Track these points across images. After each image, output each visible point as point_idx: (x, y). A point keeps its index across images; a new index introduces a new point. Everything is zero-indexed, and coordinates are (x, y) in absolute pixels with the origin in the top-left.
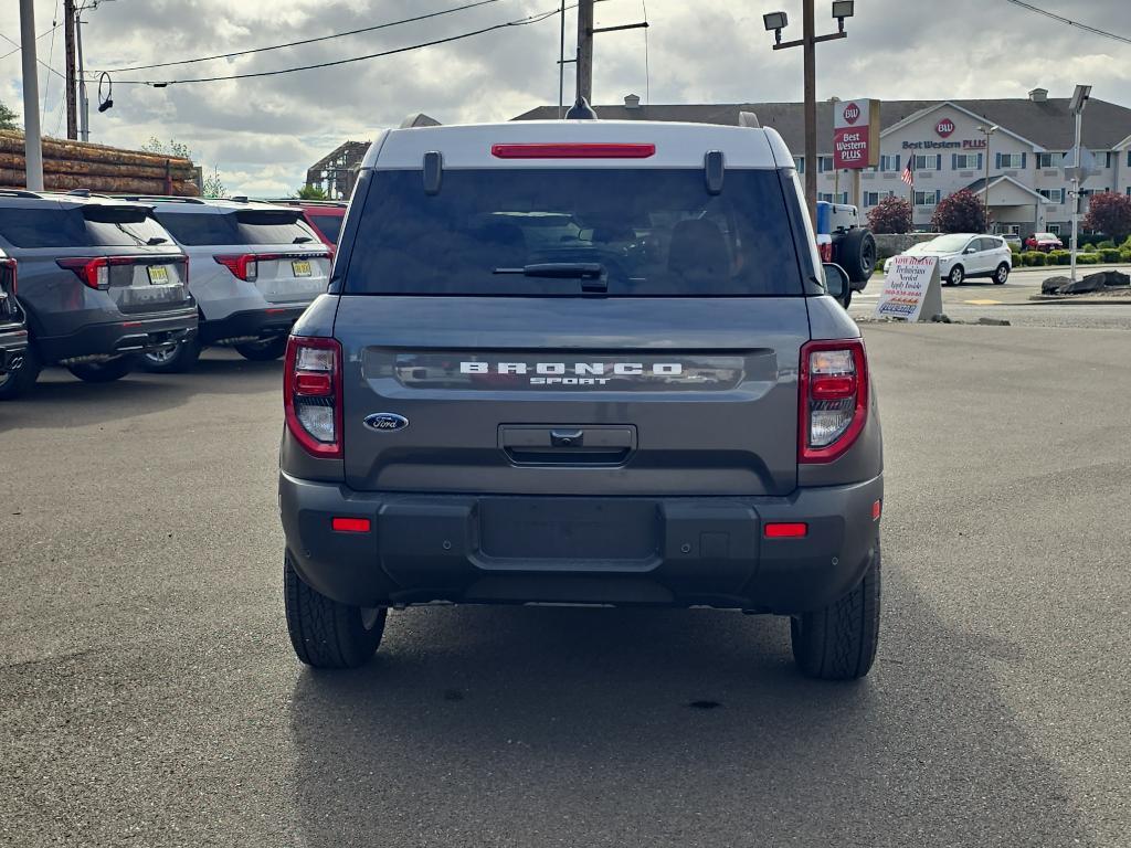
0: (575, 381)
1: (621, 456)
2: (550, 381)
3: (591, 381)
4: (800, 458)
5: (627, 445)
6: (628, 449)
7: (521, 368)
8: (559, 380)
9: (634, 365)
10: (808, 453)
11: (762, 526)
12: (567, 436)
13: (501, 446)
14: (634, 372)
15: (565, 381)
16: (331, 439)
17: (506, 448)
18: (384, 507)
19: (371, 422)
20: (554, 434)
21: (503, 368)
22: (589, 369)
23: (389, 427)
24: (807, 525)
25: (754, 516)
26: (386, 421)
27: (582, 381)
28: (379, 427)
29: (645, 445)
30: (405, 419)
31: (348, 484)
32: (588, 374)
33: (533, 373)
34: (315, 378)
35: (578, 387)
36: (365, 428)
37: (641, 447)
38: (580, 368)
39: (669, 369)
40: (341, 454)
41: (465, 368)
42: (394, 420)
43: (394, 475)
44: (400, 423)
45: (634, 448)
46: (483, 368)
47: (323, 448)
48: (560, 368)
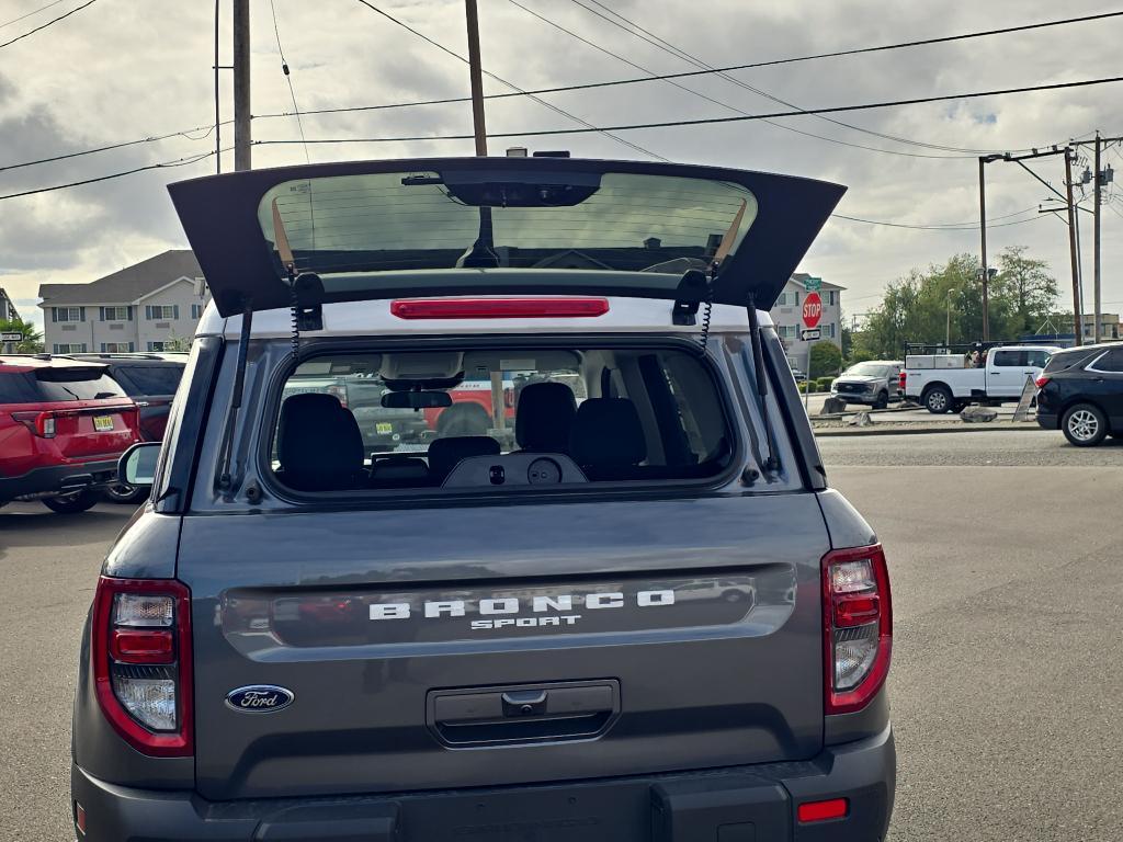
0: (533, 622)
1: (596, 722)
2: (498, 624)
3: (556, 621)
4: (828, 708)
5: (604, 707)
6: (609, 712)
7: (458, 608)
8: (511, 622)
9: (612, 596)
10: (835, 699)
11: (794, 806)
12: (526, 702)
13: (431, 722)
14: (613, 605)
15: (520, 623)
16: (172, 727)
17: (437, 723)
18: (264, 827)
19: (237, 700)
20: (506, 697)
21: (432, 610)
22: (553, 604)
23: (265, 706)
24: (847, 800)
25: (784, 796)
26: (260, 697)
27: (543, 621)
28: (250, 707)
29: (631, 707)
30: (291, 694)
31: (201, 792)
32: (551, 612)
33: (474, 615)
34: (145, 638)
35: (538, 630)
36: (226, 708)
37: (625, 710)
38: (540, 603)
39: (658, 598)
40: (191, 749)
41: (377, 612)
42: (271, 694)
43: (273, 774)
44: (282, 698)
45: (616, 710)
46: (402, 610)
47: (159, 741)
48: (512, 605)
